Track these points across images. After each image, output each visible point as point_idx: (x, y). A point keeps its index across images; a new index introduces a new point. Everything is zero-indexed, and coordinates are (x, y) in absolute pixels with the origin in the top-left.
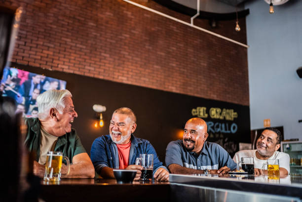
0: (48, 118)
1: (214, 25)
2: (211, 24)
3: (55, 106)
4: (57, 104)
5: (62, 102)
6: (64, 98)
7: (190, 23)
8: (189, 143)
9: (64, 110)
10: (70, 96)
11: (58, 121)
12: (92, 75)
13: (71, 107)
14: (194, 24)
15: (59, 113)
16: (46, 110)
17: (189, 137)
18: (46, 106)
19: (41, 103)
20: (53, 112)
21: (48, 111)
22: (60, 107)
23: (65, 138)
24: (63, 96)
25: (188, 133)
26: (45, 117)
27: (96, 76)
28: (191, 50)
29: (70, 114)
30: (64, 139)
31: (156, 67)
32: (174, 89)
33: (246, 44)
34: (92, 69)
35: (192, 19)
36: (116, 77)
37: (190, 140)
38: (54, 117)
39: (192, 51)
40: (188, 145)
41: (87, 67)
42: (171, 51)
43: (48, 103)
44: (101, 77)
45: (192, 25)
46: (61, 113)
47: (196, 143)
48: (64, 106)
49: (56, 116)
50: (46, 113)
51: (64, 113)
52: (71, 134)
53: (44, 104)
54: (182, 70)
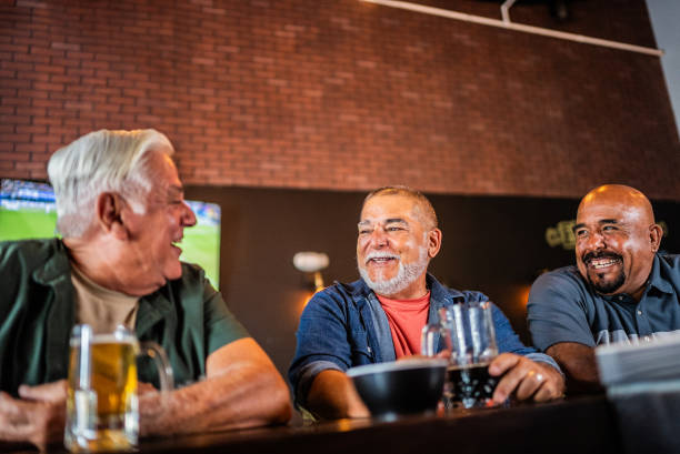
0: (92, 233)
1: (563, 14)
2: (554, 14)
3: (116, 185)
4: (125, 177)
5: (140, 170)
6: (146, 154)
7: (500, 18)
8: (601, 265)
9: (149, 200)
10: (166, 148)
11: (131, 236)
12: (279, 183)
13: (174, 186)
14: (513, 19)
15: (129, 209)
16: (83, 202)
17: (598, 244)
18: (81, 188)
19: (63, 181)
20: (108, 208)
21: (90, 205)
22: (136, 189)
23: (168, 298)
24: (142, 149)
25: (591, 235)
26: (83, 227)
27: (291, 184)
28: (515, 85)
29: (170, 212)
30: (165, 302)
31: (435, 138)
32: (491, 187)
33: (654, 46)
34: (277, 167)
35: (504, 9)
36: (340, 177)
37: (603, 253)
38: (115, 226)
39: (518, 85)
40: (601, 276)
41: (266, 166)
42: (466, 94)
43: (91, 176)
44: (303, 184)
45: (506, 23)
46: (138, 208)
47: (627, 261)
48: (148, 186)
49: (121, 222)
50: (84, 214)
51: (151, 211)
52: (186, 281)
53: (76, 181)
54: (503, 136)
